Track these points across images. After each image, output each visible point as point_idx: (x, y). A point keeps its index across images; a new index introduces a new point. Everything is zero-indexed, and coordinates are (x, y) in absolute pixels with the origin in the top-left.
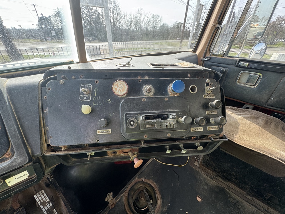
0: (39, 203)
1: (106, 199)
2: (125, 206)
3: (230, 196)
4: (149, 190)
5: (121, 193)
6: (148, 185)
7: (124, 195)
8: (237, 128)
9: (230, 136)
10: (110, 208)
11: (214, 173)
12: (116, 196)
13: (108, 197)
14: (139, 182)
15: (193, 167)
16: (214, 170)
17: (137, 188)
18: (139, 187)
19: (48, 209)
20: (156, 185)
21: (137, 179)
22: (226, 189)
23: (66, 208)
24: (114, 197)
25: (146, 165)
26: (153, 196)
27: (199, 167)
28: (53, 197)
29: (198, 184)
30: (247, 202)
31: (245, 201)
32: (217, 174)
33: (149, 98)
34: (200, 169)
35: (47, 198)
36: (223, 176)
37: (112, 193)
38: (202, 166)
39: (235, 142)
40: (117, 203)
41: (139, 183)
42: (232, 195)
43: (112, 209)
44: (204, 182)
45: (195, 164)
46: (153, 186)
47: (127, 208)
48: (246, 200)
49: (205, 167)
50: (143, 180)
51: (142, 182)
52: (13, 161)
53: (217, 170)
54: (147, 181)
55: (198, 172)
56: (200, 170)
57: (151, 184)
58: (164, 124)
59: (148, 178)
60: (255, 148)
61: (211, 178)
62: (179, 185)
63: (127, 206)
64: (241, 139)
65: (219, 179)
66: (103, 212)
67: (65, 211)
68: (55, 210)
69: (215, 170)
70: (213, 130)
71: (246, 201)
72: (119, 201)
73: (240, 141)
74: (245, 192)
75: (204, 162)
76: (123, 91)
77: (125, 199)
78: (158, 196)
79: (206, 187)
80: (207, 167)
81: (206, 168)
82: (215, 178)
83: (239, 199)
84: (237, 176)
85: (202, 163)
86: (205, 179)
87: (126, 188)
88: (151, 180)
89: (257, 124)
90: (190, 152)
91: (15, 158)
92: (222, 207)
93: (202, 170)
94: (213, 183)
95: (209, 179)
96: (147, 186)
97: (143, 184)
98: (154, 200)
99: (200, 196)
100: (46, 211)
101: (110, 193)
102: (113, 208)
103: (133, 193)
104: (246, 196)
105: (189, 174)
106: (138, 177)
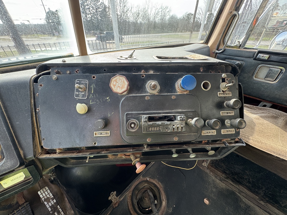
0: (43, 199)
1: (110, 198)
2: (129, 205)
3: (241, 201)
4: (154, 189)
5: (124, 192)
6: (153, 185)
7: (128, 194)
8: (253, 129)
9: (245, 137)
10: (113, 207)
11: (224, 175)
12: (120, 195)
13: (111, 196)
14: (144, 181)
15: (201, 168)
16: (224, 172)
17: (141, 187)
18: (143, 186)
19: (52, 205)
20: (161, 185)
21: (141, 178)
22: (237, 193)
23: (69, 205)
24: (117, 196)
26: (158, 196)
27: (208, 168)
28: (58, 193)
29: (207, 186)
30: (260, 208)
31: (257, 207)
32: (227, 176)
33: (153, 96)
34: (209, 170)
35: (51, 195)
36: (234, 178)
37: (115, 192)
38: (211, 167)
39: (251, 145)
40: (120, 201)
41: (144, 183)
42: (243, 200)
44: (212, 184)
45: (203, 164)
46: (159, 186)
47: (130, 207)
48: (259, 205)
49: (214, 168)
50: (148, 179)
51: (147, 181)
52: (2, 164)
53: (228, 172)
54: (152, 181)
55: (206, 173)
56: (208, 171)
57: (156, 184)
58: (171, 127)
59: (153, 177)
60: (274, 152)
61: (220, 180)
62: (185, 186)
63: (131, 206)
64: (258, 142)
65: (229, 181)
66: (106, 210)
67: (69, 208)
68: (58, 206)
69: (225, 172)
70: (228, 133)
71: (259, 207)
72: (123, 199)
73: (256, 143)
74: (258, 197)
75: (212, 163)
76: (122, 88)
77: (129, 198)
78: (163, 197)
79: (214, 190)
80: (216, 168)
81: (215, 169)
82: (225, 181)
83: (252, 204)
84: (250, 179)
85: (211, 164)
86: (213, 181)
87: (130, 186)
88: (156, 180)
89: (277, 124)
90: (199, 156)
91: (4, 162)
92: (232, 212)
93: (211, 171)
94: (222, 185)
95: (218, 181)
96: (152, 186)
97: (148, 184)
98: (158, 200)
99: (208, 199)
100: (50, 207)
101: (114, 192)
102: (117, 207)
103: (137, 192)
104: (259, 202)
105: (196, 175)
106: (143, 176)
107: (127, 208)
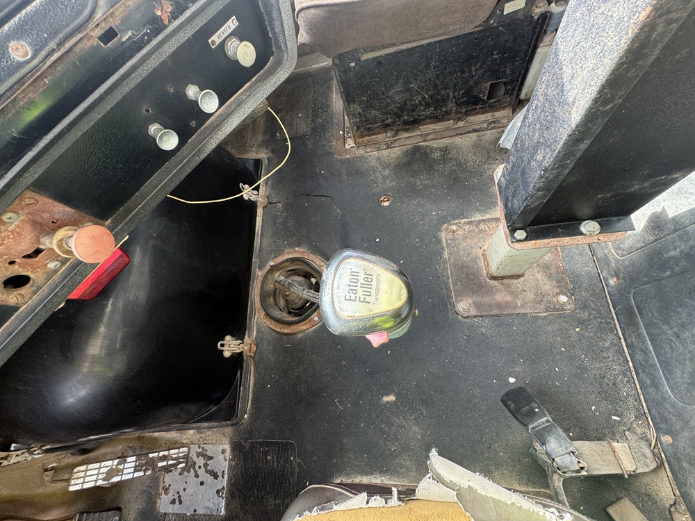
0: (100, 483)
1: (227, 354)
2: (274, 328)
3: (432, 150)
4: (297, 267)
6: (287, 264)
7: (258, 319)
10: (251, 356)
11: (389, 134)
12: (247, 332)
13: (225, 348)
14: (268, 272)
15: (347, 156)
16: (386, 127)
17: (272, 286)
18: (274, 282)
19: (135, 467)
20: (302, 250)
21: (259, 274)
22: (422, 144)
23: (173, 432)
24: (239, 338)
25: (258, 234)
26: (309, 270)
27: (358, 146)
29: (372, 178)
30: (461, 134)
31: (457, 137)
32: (394, 128)
34: (361, 148)
35: (109, 463)
36: (406, 123)
37: (228, 337)
38: (362, 139)
40: (256, 339)
42: (435, 145)
43: (255, 353)
44: (379, 167)
45: (347, 147)
46: (298, 255)
47: (278, 328)
48: (458, 132)
49: (368, 135)
50: (272, 263)
51: (274, 269)
53: (390, 121)
54: (281, 259)
55: (361, 157)
56: (361, 151)
57: (291, 256)
59: (279, 252)
61: (388, 148)
62: (340, 211)
63: (277, 325)
65: (401, 137)
66: (244, 371)
68: (151, 455)
69: (387, 125)
71: (457, 135)
72: (257, 332)
74: (452, 122)
75: (358, 128)
77: (264, 321)
78: (317, 263)
79: (387, 172)
80: (370, 132)
81: (371, 135)
82: (395, 141)
83: (446, 141)
84: (425, 97)
85: (358, 133)
86: (379, 159)
87: (252, 304)
88: (287, 250)
92: (427, 179)
93: (366, 146)
94: (394, 153)
95: (385, 153)
96: (288, 266)
97: (278, 270)
98: (314, 274)
99: (385, 195)
100: (134, 472)
101: (223, 339)
102: (256, 350)
103: (272, 299)
104: (456, 126)
105: (345, 177)
106: (259, 269)
107: (274, 334)
